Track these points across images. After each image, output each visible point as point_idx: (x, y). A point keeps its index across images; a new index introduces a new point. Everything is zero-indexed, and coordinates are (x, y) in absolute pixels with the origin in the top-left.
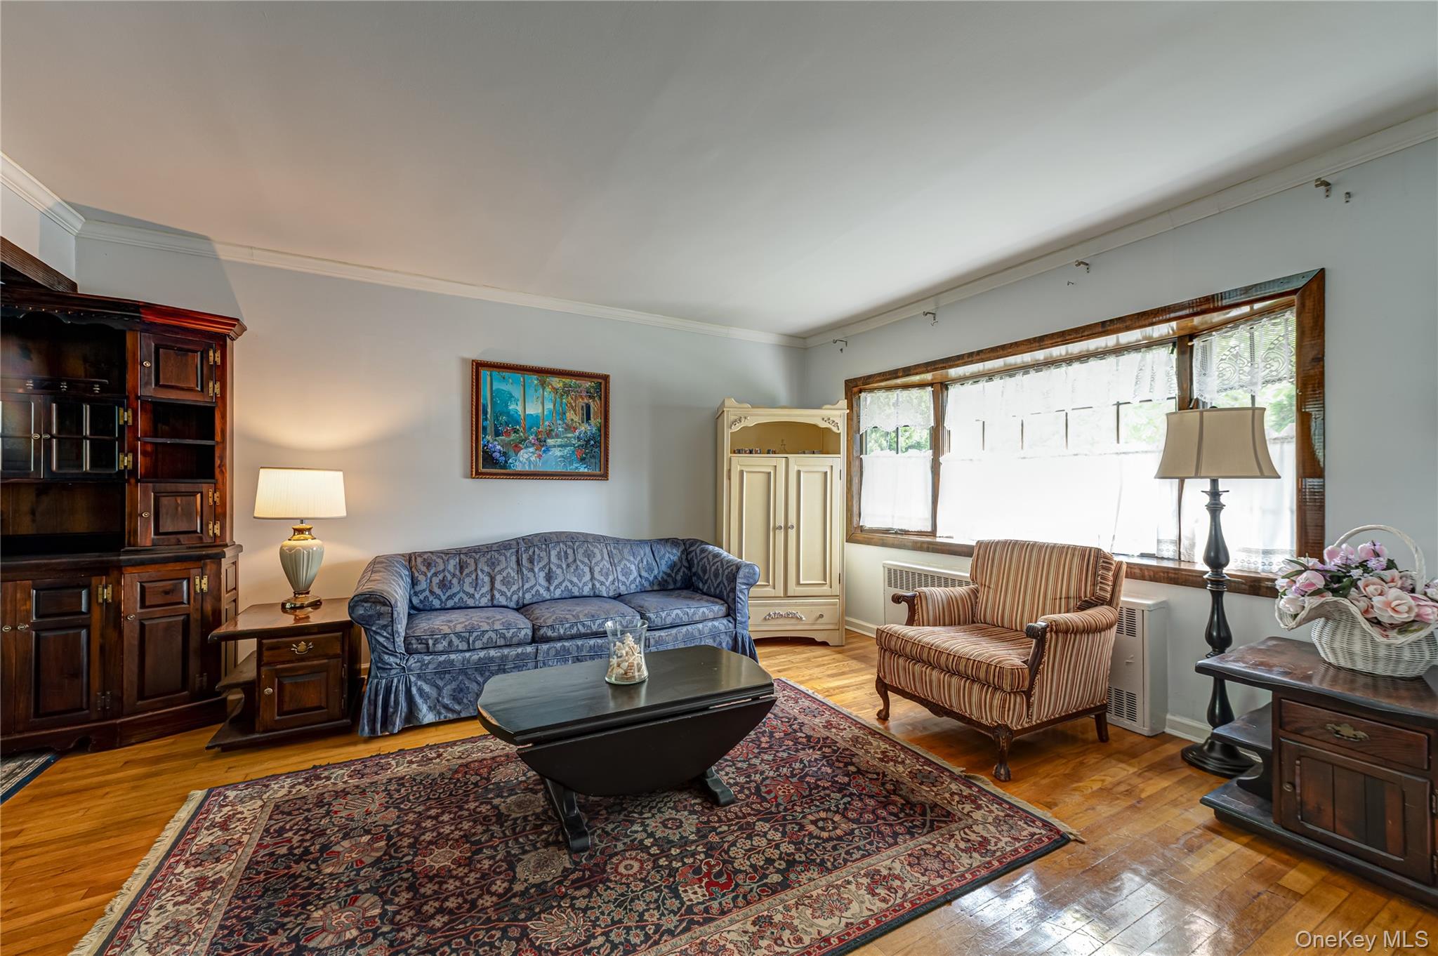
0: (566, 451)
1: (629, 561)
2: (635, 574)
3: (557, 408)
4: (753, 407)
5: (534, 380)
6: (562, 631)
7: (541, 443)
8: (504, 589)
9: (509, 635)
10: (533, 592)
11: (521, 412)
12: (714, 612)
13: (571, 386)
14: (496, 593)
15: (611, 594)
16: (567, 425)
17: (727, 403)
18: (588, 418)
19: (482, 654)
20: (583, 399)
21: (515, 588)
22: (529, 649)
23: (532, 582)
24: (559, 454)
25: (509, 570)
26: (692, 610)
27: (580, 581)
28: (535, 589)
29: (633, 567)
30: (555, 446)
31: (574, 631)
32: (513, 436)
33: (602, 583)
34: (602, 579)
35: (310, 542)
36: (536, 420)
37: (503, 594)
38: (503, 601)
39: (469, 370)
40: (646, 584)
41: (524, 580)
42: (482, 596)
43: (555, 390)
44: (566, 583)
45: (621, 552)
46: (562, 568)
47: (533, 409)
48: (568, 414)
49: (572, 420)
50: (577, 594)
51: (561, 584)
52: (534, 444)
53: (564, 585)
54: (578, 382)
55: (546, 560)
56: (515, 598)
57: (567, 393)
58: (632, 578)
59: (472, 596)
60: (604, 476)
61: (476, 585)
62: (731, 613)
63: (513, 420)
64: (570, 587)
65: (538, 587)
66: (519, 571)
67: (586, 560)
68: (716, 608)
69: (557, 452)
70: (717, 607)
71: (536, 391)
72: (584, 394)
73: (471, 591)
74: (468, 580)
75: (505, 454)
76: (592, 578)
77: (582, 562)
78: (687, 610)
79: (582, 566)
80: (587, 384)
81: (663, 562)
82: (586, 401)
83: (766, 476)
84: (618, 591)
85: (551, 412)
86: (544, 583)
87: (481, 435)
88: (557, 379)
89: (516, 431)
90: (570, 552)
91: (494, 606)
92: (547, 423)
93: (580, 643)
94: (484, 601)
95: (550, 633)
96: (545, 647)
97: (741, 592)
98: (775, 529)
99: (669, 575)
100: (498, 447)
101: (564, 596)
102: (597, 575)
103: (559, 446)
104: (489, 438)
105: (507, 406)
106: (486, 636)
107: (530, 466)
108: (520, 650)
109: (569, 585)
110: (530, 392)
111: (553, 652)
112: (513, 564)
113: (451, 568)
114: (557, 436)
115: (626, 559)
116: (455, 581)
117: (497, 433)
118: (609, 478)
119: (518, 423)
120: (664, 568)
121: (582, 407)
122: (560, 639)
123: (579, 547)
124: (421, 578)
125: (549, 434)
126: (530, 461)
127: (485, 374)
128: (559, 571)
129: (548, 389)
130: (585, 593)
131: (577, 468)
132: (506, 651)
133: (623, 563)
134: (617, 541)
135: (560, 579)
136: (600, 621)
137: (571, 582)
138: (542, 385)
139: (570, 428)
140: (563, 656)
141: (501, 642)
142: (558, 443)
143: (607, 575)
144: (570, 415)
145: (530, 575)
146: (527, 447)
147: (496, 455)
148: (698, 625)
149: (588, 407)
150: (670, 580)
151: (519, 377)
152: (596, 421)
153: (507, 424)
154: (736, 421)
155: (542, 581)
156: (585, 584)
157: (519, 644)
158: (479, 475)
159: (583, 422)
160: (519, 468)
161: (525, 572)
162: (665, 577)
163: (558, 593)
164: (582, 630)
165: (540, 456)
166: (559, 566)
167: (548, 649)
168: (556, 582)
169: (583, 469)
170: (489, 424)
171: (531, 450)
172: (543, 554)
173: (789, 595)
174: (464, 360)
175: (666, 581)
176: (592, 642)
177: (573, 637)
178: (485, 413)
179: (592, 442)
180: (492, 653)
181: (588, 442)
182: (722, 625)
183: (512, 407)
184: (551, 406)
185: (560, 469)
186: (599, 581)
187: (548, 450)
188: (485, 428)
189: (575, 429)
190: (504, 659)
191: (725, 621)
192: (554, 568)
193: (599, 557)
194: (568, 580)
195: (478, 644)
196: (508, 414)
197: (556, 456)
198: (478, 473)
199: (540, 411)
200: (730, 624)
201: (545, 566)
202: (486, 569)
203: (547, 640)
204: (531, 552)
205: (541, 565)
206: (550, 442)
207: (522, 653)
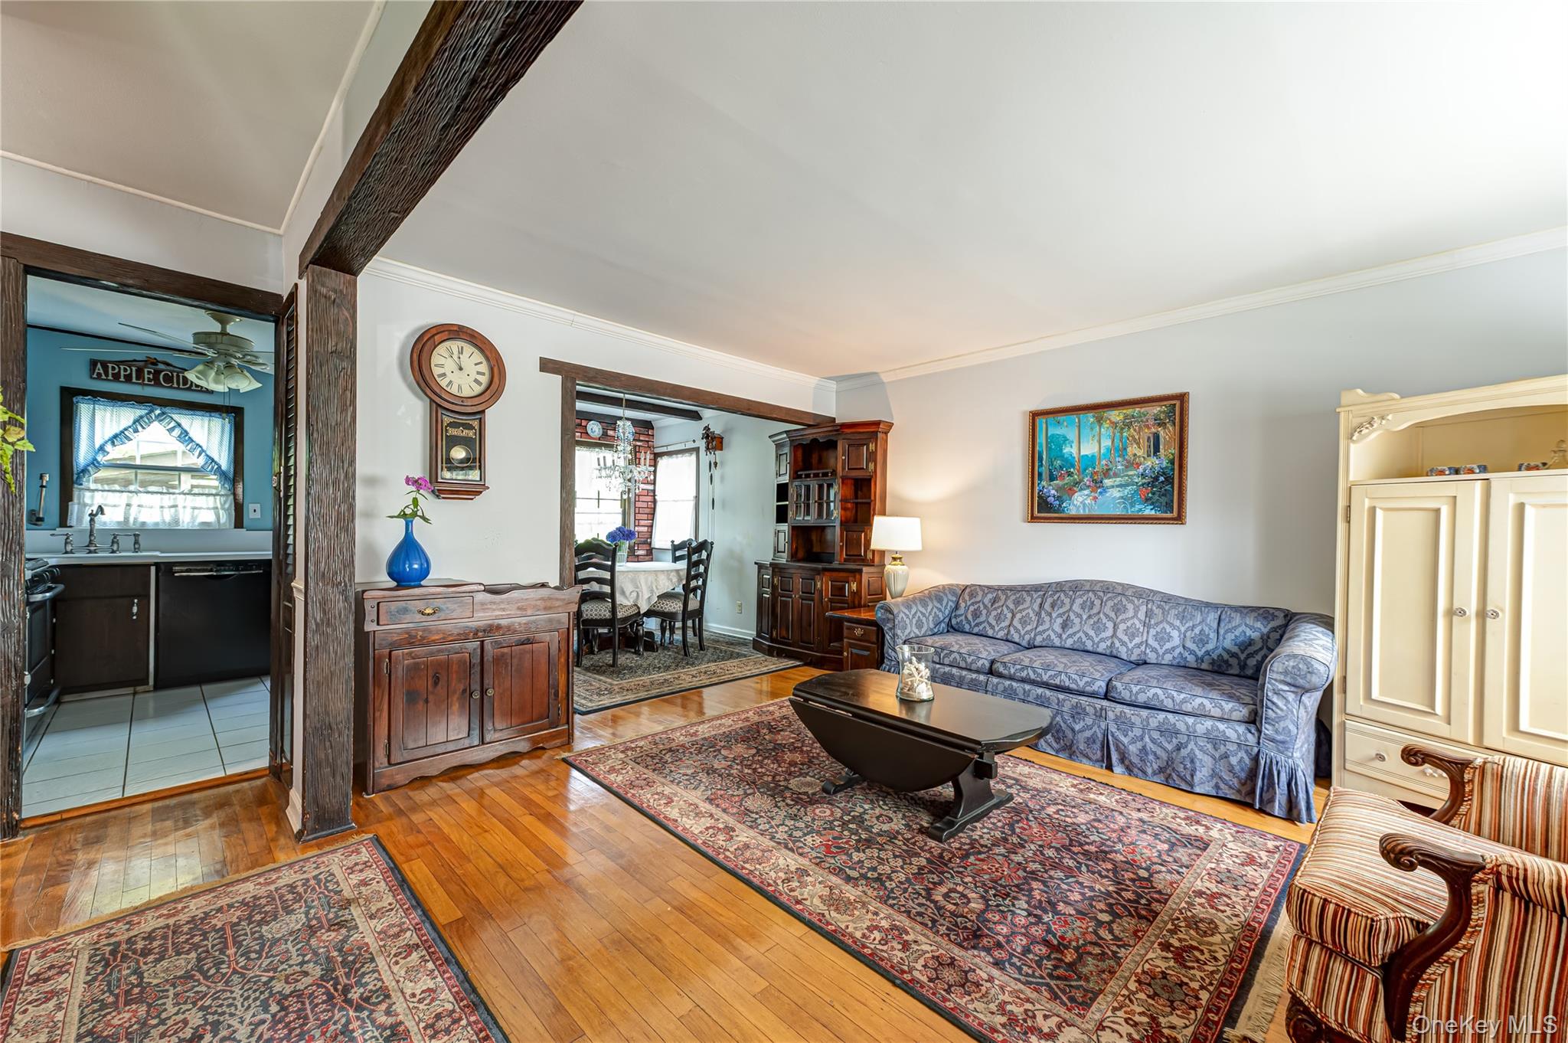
0: (1126, 491)
1: (1171, 625)
2: (1176, 641)
3: (1116, 444)
4: (1402, 397)
5: (1090, 417)
6: (1012, 671)
7: (1097, 484)
8: (1019, 627)
9: (969, 660)
10: (1045, 636)
11: (1075, 455)
12: (1222, 710)
13: (1133, 417)
14: (1012, 629)
15: (1134, 658)
16: (1128, 462)
17: (1347, 398)
18: (1157, 450)
19: (947, 669)
20: (1149, 428)
21: (1029, 628)
22: (982, 678)
23: (1046, 626)
24: (1118, 495)
25: (1030, 610)
26: (1182, 696)
27: (1097, 635)
28: (1047, 633)
29: (1175, 634)
30: (1113, 487)
31: (1024, 674)
32: (1067, 479)
33: (1123, 644)
34: (1126, 639)
35: (899, 567)
36: (1091, 460)
37: (1017, 631)
38: (1016, 638)
39: (1027, 420)
40: (1191, 659)
41: (1040, 622)
42: (1001, 629)
43: (1114, 424)
44: (1081, 634)
45: (1165, 613)
46: (1081, 618)
47: (1089, 449)
48: (1129, 449)
49: (1135, 455)
50: (1090, 648)
51: (1075, 634)
52: (1089, 487)
53: (1078, 636)
54: (1142, 410)
55: (1067, 607)
56: (1027, 637)
57: (1129, 425)
58: (1168, 646)
59: (992, 627)
60: (1179, 519)
61: (998, 618)
62: (1254, 720)
63: (1068, 463)
64: (1084, 639)
65: (1050, 632)
66: (1038, 614)
67: (1113, 615)
68: (1228, 706)
69: (1116, 493)
70: (1231, 705)
71: (1092, 429)
72: (1151, 422)
73: (994, 623)
74: (994, 613)
75: (1058, 498)
76: (1114, 635)
77: (1107, 616)
78: (1175, 694)
79: (1105, 620)
80: (1156, 409)
81: (1230, 636)
82: (1153, 430)
83: (1431, 515)
84: (1143, 657)
85: (1109, 450)
86: (1058, 629)
87: (1037, 481)
88: (1117, 412)
89: (1070, 474)
90: (1097, 602)
91: (1007, 641)
92: (1104, 462)
93: (1027, 687)
94: (1001, 634)
95: (1001, 669)
96: (995, 680)
97: (1277, 693)
98: (1451, 613)
99: (1233, 655)
100: (1053, 492)
101: (1075, 647)
102: (1120, 634)
103: (1118, 486)
104: (1044, 483)
105: (1061, 450)
106: (953, 656)
107: (1084, 509)
108: (974, 676)
109: (1083, 636)
110: (1085, 431)
111: (1001, 688)
112: (1036, 607)
113: (986, 601)
114: (1116, 475)
115: (1168, 623)
116: (984, 612)
117: (1052, 478)
118: (1188, 519)
119: (1073, 466)
120: (1228, 642)
121: (1149, 438)
122: (1011, 678)
123: (1110, 599)
124: (963, 605)
125: (1106, 473)
126: (1084, 504)
127: (1041, 422)
128: (1077, 621)
129: (1106, 425)
130: (1100, 650)
131: (1140, 510)
132: (964, 673)
133: (1161, 626)
134: (1168, 599)
135: (1075, 629)
136: (1053, 673)
137: (1086, 635)
138: (1099, 422)
139: (1132, 464)
140: (1010, 694)
141: (963, 664)
142: (1117, 483)
143: (1132, 636)
144: (1132, 449)
145: (1047, 619)
146: (1081, 489)
147: (1051, 499)
148: (1186, 718)
149: (1157, 437)
150: (1233, 661)
151: (1075, 418)
152: (1168, 451)
153: (1061, 468)
154: (1361, 426)
155: (1057, 628)
156: (1102, 640)
157: (978, 672)
158: (1033, 519)
159: (1149, 456)
160: (1073, 512)
161: (1043, 614)
162: (1226, 656)
163: (1069, 643)
164: (1033, 676)
165: (1095, 498)
166: (1079, 616)
167: (998, 684)
168: (1070, 631)
169: (1148, 511)
170: (1044, 470)
171: (1086, 492)
172: (1067, 601)
173: (1486, 743)
174: (1025, 413)
175: (1227, 662)
176: (1040, 691)
177: (1023, 681)
178: (1041, 459)
179: (1162, 479)
180: (954, 671)
181: (1156, 479)
182: (1235, 732)
183: (1066, 450)
184: (1109, 443)
185: (1118, 512)
186: (1120, 640)
187: (1105, 491)
188: (1040, 474)
189: (1139, 465)
190: (962, 678)
191: (1241, 729)
192: (1072, 616)
193: (1130, 613)
194: (1084, 632)
195: (947, 661)
196: (1062, 457)
197: (1114, 496)
198: (1033, 517)
199: (1096, 450)
200: (1249, 736)
201: (1064, 613)
202: (1012, 606)
203: (1000, 676)
204: (1055, 597)
205: (1061, 611)
206: (1107, 482)
207: (975, 680)
